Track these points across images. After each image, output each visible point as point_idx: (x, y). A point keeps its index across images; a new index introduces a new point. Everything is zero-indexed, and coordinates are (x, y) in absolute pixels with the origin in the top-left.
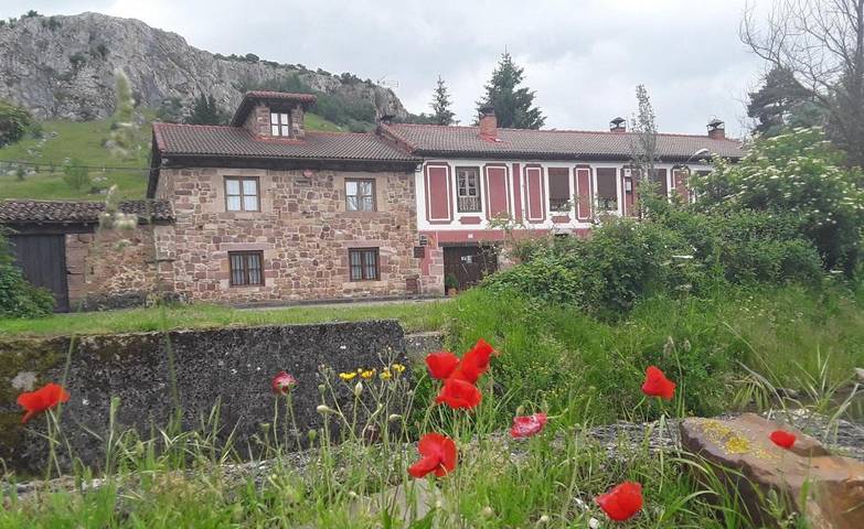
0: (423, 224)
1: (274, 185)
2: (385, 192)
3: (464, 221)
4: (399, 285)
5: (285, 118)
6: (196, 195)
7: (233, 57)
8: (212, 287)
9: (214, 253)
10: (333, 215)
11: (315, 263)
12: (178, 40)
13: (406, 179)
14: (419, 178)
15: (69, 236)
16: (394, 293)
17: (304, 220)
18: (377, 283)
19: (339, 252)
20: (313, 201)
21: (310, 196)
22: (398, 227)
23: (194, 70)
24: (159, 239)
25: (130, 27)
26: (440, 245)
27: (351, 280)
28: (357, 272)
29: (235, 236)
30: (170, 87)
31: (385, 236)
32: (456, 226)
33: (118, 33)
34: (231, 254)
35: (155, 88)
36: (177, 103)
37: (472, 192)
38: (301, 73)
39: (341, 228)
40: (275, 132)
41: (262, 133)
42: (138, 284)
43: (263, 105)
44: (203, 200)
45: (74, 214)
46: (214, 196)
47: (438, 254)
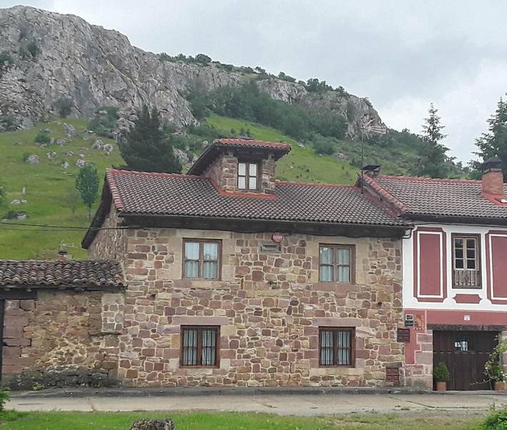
0: (409, 301)
1: (238, 250)
2: (365, 261)
3: (459, 299)
4: (378, 374)
5: (253, 169)
6: (151, 259)
7: (181, 57)
8: (159, 367)
9: (165, 326)
10: (303, 286)
11: (279, 343)
12: (121, 39)
13: (391, 246)
14: (407, 247)
15: (10, 302)
16: (371, 384)
17: (270, 291)
18: (351, 371)
19: (307, 331)
20: (282, 270)
21: (279, 263)
22: (380, 304)
23: (136, 75)
24: (106, 308)
25: (67, 24)
26: (429, 327)
27: (321, 365)
28: (328, 356)
29: (190, 308)
30: (107, 94)
31: (363, 314)
32: (449, 304)
33: (52, 30)
34: (185, 328)
35: (89, 94)
36: (113, 113)
37: (471, 265)
38: (259, 78)
39: (312, 302)
40: (242, 184)
41: (228, 187)
42: (79, 360)
43: (231, 155)
44: (158, 265)
45: (16, 278)
46: (171, 261)
47: (426, 338)
